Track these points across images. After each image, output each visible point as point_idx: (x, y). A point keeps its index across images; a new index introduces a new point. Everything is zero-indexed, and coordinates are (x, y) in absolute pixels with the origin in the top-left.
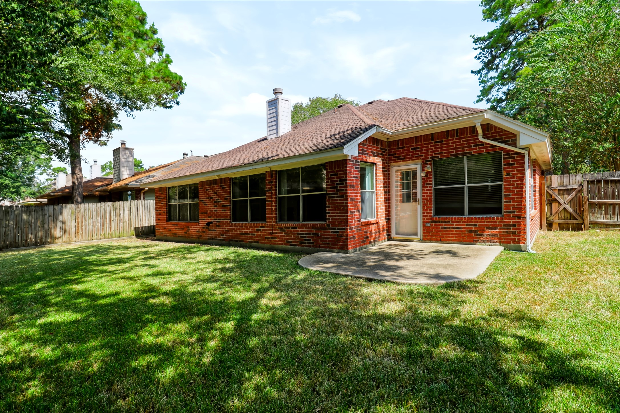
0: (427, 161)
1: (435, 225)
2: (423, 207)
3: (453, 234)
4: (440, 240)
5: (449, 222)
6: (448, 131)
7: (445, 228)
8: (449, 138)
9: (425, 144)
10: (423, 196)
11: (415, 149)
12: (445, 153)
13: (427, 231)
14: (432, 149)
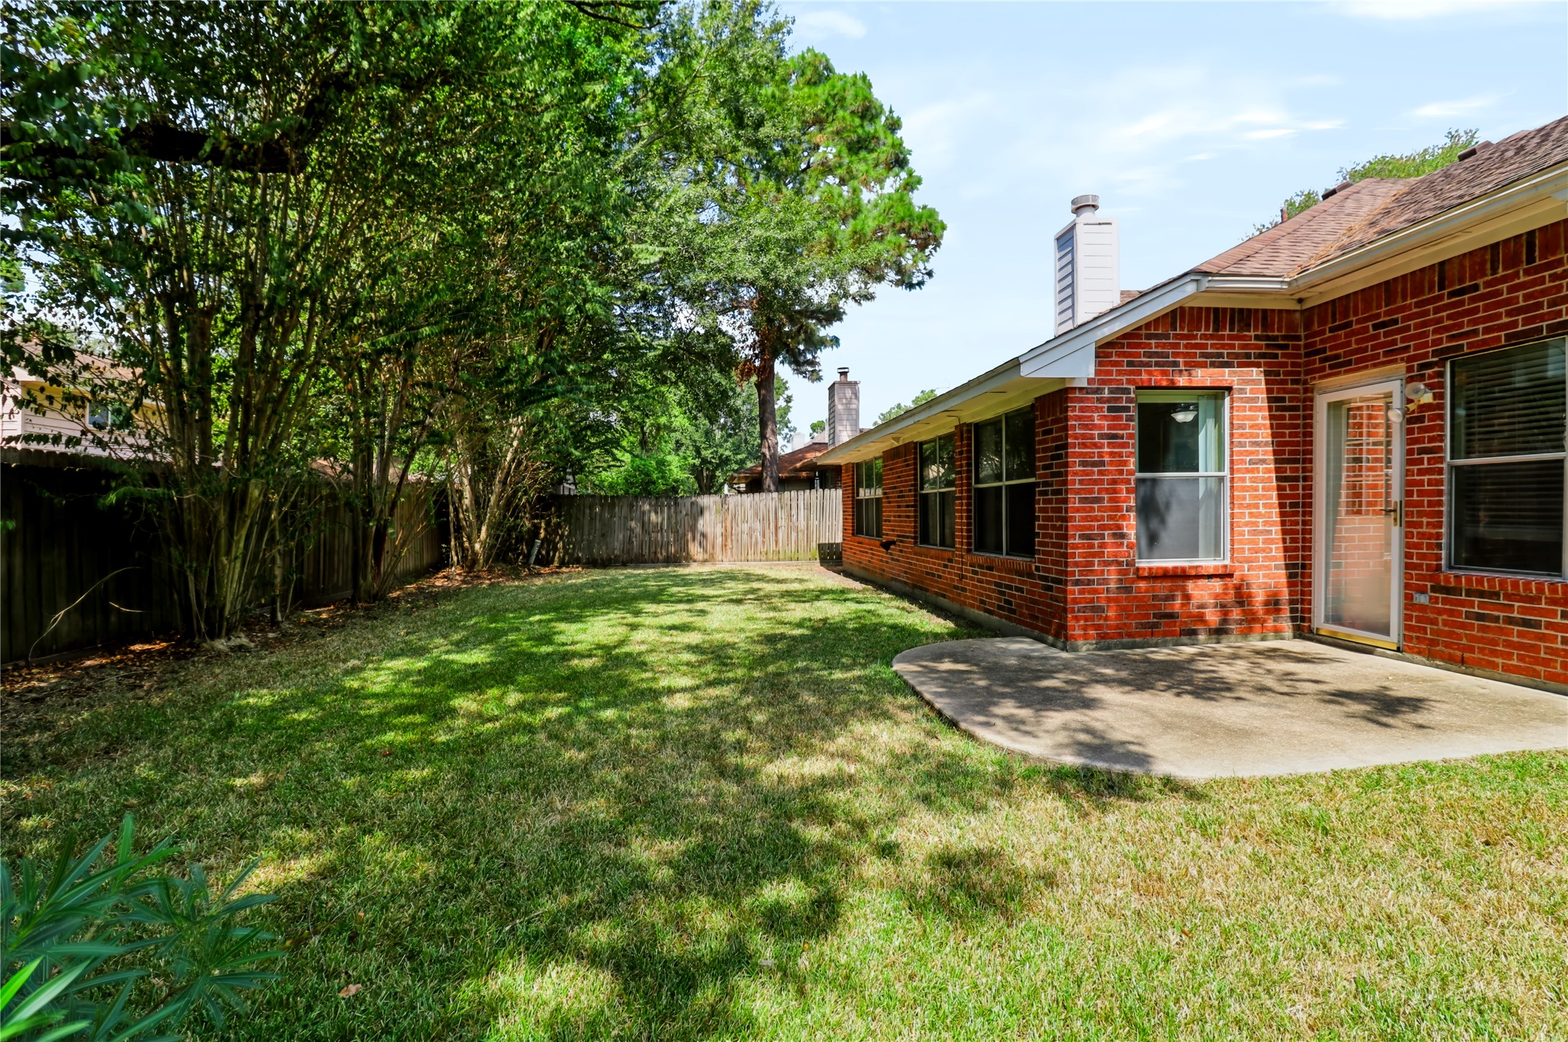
0: (1422, 367)
1: (1445, 601)
2: (1408, 535)
3: (1509, 644)
4: (1463, 661)
5: (1497, 595)
6: (1495, 246)
7: (1480, 617)
8: (1501, 273)
9: (1418, 305)
10: (1409, 493)
11: (1383, 325)
12: (1486, 331)
13: (1419, 619)
14: (1440, 320)
